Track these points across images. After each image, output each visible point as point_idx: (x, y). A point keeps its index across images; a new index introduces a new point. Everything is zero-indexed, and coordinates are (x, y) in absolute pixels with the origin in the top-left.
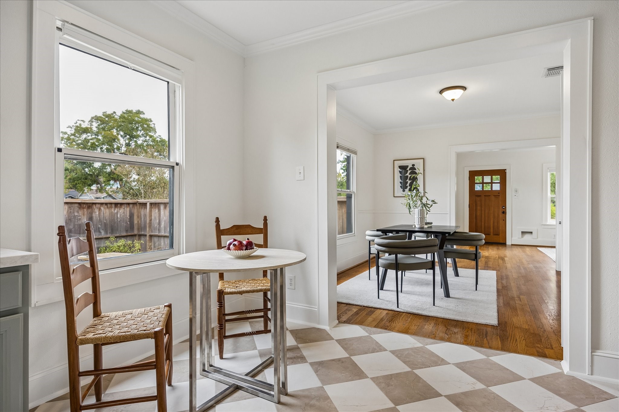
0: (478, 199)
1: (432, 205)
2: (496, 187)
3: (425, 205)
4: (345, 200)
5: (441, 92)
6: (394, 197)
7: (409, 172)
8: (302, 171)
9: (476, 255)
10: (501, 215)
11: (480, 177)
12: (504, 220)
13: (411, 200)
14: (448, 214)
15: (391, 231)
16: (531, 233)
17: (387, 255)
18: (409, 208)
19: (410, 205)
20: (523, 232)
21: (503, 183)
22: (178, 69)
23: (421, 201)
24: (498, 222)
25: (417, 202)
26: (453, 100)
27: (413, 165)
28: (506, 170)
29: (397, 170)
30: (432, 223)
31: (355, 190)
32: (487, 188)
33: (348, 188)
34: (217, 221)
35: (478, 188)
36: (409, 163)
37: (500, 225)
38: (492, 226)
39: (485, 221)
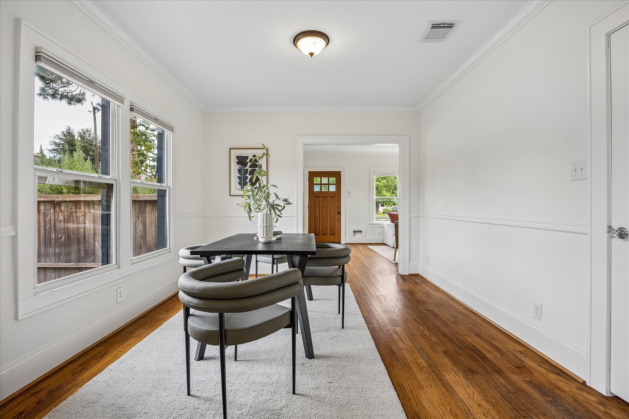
0: (317, 199)
1: (284, 206)
2: (333, 189)
3: (273, 207)
4: (156, 199)
5: (296, 40)
6: (230, 195)
7: (249, 164)
10: (337, 216)
11: (319, 179)
12: (339, 220)
13: (251, 198)
14: (294, 217)
15: (218, 254)
16: (361, 231)
18: (249, 210)
19: (250, 206)
20: (354, 231)
21: (338, 184)
23: (267, 201)
24: (334, 222)
25: (261, 201)
26: (311, 54)
27: (254, 156)
28: (341, 172)
29: (234, 161)
31: (170, 184)
32: (324, 189)
33: (160, 180)
35: (317, 189)
36: (249, 154)
37: (336, 225)
38: (329, 226)
39: (323, 221)
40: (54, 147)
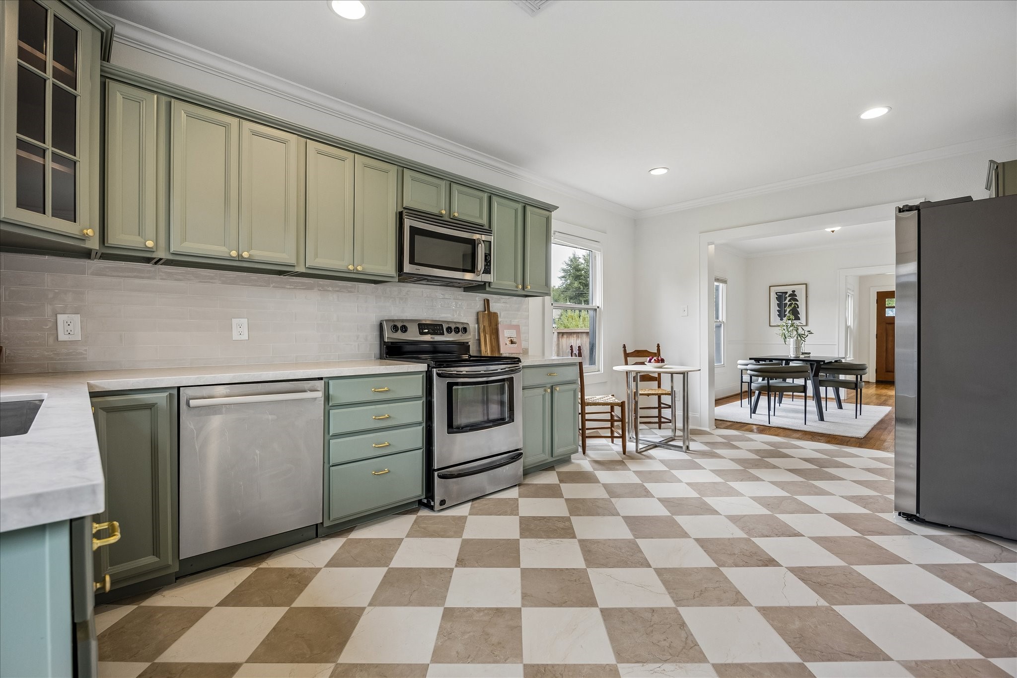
0: (890, 327)
1: (807, 335)
3: (800, 335)
6: (770, 326)
7: (788, 298)
8: (686, 310)
9: (856, 384)
13: (786, 330)
14: (836, 345)
15: (764, 360)
17: (760, 379)
18: (784, 338)
19: (785, 335)
22: (598, 242)
23: (797, 332)
25: (792, 332)
27: (794, 291)
29: (774, 297)
30: (810, 353)
31: (724, 319)
34: (624, 347)
35: (890, 313)
36: (789, 290)
40: (563, 274)
